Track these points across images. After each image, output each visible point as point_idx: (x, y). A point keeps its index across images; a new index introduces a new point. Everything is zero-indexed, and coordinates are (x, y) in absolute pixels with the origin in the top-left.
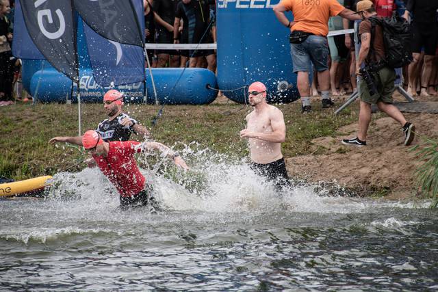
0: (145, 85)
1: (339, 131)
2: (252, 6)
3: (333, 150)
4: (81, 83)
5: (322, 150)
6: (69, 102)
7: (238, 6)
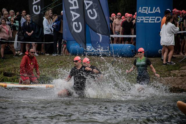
0: (110, 50)
1: (181, 68)
2: (150, 22)
3: (179, 75)
4: (87, 49)
5: (174, 75)
6: (83, 55)
7: (144, 22)
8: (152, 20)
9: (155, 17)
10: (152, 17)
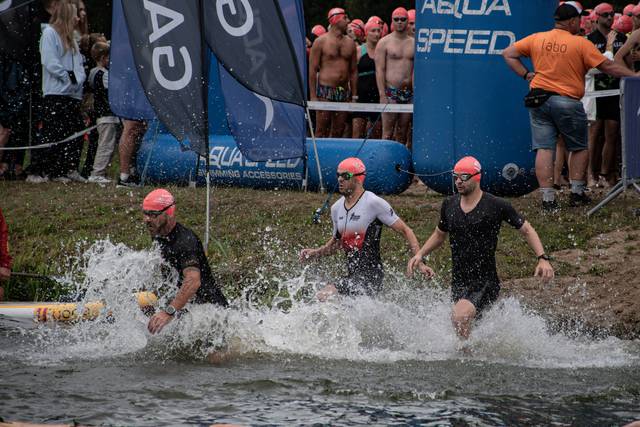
0: (305, 162)
1: (593, 241)
2: (468, 50)
3: (584, 269)
4: (211, 156)
5: (566, 269)
6: (193, 184)
8: (477, 42)
9: (488, 33)
10: (477, 32)
